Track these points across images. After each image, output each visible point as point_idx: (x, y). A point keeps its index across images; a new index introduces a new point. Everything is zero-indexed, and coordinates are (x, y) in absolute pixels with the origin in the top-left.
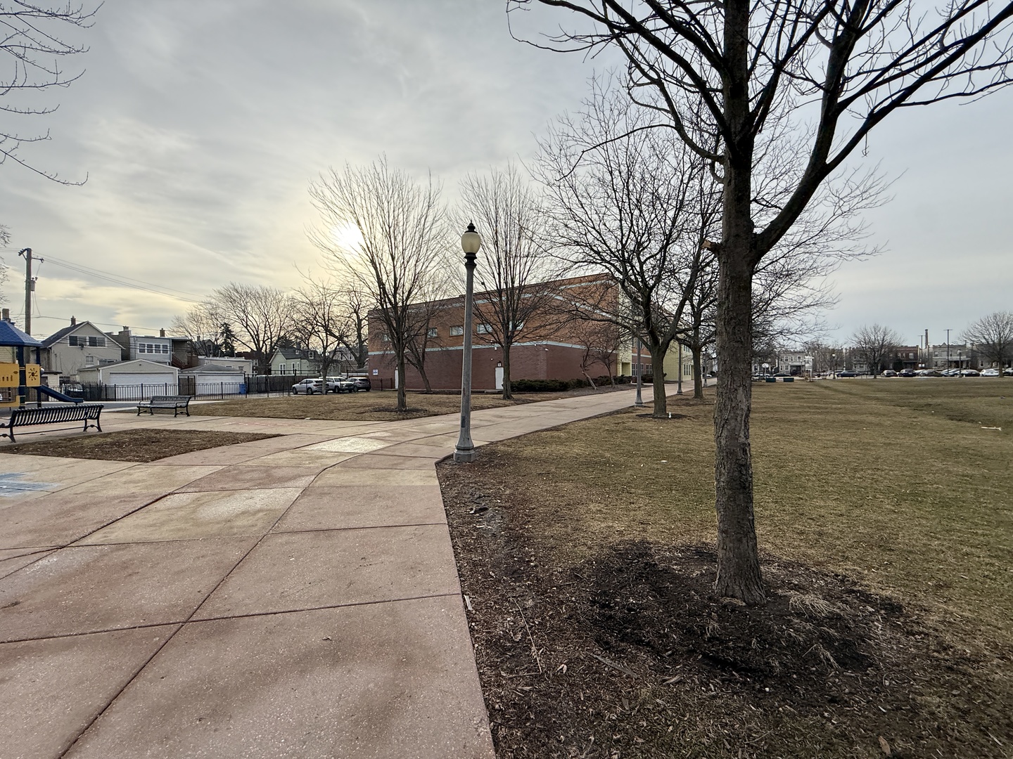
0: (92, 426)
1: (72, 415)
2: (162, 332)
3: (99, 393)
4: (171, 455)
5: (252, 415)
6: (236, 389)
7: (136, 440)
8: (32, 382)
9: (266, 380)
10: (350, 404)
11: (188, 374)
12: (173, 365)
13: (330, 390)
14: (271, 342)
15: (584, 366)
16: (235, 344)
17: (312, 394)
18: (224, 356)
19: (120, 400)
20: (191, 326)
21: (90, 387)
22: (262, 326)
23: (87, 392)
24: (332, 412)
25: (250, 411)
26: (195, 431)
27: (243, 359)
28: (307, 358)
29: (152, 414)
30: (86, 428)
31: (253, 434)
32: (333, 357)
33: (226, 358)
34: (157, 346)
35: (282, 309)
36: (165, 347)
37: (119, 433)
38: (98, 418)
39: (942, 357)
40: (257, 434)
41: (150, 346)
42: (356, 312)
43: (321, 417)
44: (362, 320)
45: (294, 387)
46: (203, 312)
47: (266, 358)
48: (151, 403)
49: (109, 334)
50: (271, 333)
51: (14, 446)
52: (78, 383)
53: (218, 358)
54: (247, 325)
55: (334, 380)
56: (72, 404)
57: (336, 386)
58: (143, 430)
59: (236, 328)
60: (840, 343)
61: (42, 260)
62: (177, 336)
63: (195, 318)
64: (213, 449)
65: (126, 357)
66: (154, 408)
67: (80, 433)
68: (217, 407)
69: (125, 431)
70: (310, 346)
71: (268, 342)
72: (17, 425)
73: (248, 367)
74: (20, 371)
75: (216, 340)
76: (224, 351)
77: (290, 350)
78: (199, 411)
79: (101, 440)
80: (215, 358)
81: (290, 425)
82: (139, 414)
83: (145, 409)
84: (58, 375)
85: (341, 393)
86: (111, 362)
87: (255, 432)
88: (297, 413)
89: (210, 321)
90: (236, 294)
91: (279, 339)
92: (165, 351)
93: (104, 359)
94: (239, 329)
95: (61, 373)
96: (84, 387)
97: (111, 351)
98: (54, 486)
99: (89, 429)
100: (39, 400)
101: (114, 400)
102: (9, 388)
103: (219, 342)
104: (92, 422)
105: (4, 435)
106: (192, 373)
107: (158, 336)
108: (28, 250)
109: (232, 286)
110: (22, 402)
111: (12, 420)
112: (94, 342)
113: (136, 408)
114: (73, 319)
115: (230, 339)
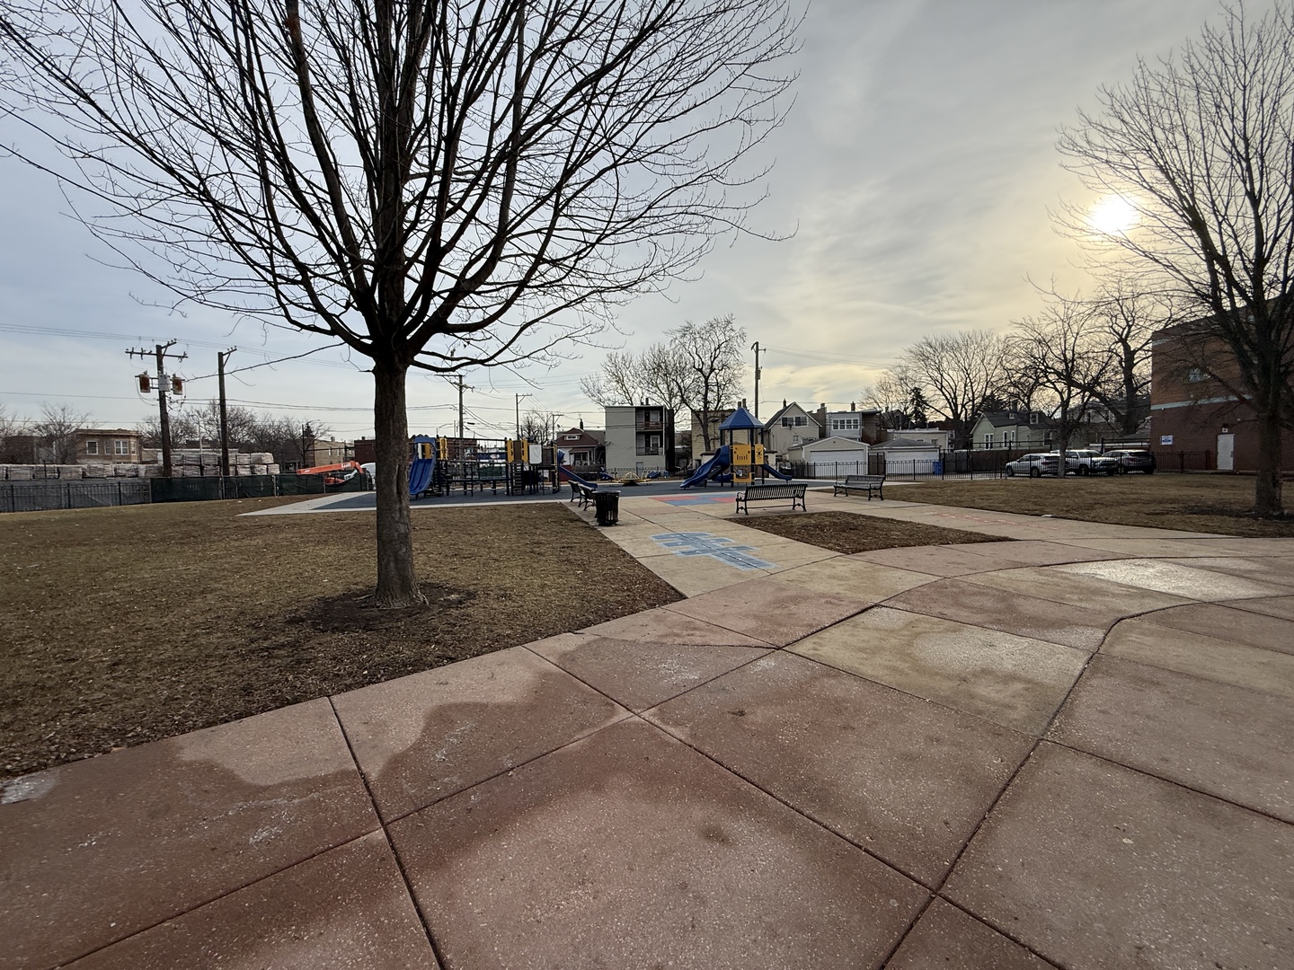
0: (799, 505)
1: (783, 491)
2: (853, 405)
3: (802, 470)
4: (871, 549)
5: (958, 504)
6: (928, 468)
7: (835, 524)
8: (759, 461)
9: (968, 456)
10: (1125, 497)
11: (877, 450)
12: (862, 441)
13: (1071, 470)
14: (973, 405)
16: (928, 413)
17: (1039, 476)
18: (914, 428)
19: (820, 478)
20: (880, 396)
21: (797, 465)
22: (962, 385)
23: (794, 470)
24: (1091, 507)
25: (954, 498)
26: (892, 520)
27: (937, 430)
28: (1027, 423)
29: (848, 495)
30: (794, 506)
31: (967, 533)
32: (1079, 419)
33: (917, 430)
34: (849, 422)
35: (989, 357)
36: (856, 421)
37: (820, 514)
38: (803, 497)
40: (971, 533)
41: (843, 422)
42: (1123, 341)
43: (1070, 515)
44: (1135, 352)
45: (1009, 467)
46: (892, 377)
47: (966, 428)
48: (846, 483)
49: (810, 413)
50: (973, 393)
51: (747, 519)
52: (788, 462)
53: (908, 431)
54: (942, 386)
55: (1080, 454)
56: (783, 482)
57: (1083, 466)
58: (841, 513)
59: (929, 392)
62: (866, 408)
63: (884, 388)
64: (917, 547)
65: (823, 435)
66: (846, 489)
67: (789, 511)
68: (912, 490)
69: (825, 513)
70: (1033, 406)
71: (969, 407)
72: (749, 500)
73: (944, 440)
74: (752, 449)
75: (905, 409)
76: (914, 421)
77: (1001, 413)
78: (894, 495)
79: (806, 520)
80: (904, 431)
81: (1020, 524)
82: (835, 494)
83: (841, 490)
84: (775, 454)
85: (1091, 476)
86: (811, 441)
87: (969, 530)
88: (1024, 505)
89: (899, 388)
90: (929, 349)
91: (984, 400)
92: (856, 427)
93: (805, 437)
94: (932, 393)
95: (777, 452)
96: (792, 465)
97: (811, 430)
98: (773, 567)
99: (797, 507)
100: (763, 477)
101: (814, 478)
102: (746, 466)
103: (909, 411)
104: (799, 501)
105: (742, 508)
106: (882, 449)
107: (849, 410)
108: (757, 343)
109: (925, 340)
110: (753, 478)
111: (746, 494)
112: (799, 422)
113: (833, 487)
114: (785, 402)
115: (921, 406)
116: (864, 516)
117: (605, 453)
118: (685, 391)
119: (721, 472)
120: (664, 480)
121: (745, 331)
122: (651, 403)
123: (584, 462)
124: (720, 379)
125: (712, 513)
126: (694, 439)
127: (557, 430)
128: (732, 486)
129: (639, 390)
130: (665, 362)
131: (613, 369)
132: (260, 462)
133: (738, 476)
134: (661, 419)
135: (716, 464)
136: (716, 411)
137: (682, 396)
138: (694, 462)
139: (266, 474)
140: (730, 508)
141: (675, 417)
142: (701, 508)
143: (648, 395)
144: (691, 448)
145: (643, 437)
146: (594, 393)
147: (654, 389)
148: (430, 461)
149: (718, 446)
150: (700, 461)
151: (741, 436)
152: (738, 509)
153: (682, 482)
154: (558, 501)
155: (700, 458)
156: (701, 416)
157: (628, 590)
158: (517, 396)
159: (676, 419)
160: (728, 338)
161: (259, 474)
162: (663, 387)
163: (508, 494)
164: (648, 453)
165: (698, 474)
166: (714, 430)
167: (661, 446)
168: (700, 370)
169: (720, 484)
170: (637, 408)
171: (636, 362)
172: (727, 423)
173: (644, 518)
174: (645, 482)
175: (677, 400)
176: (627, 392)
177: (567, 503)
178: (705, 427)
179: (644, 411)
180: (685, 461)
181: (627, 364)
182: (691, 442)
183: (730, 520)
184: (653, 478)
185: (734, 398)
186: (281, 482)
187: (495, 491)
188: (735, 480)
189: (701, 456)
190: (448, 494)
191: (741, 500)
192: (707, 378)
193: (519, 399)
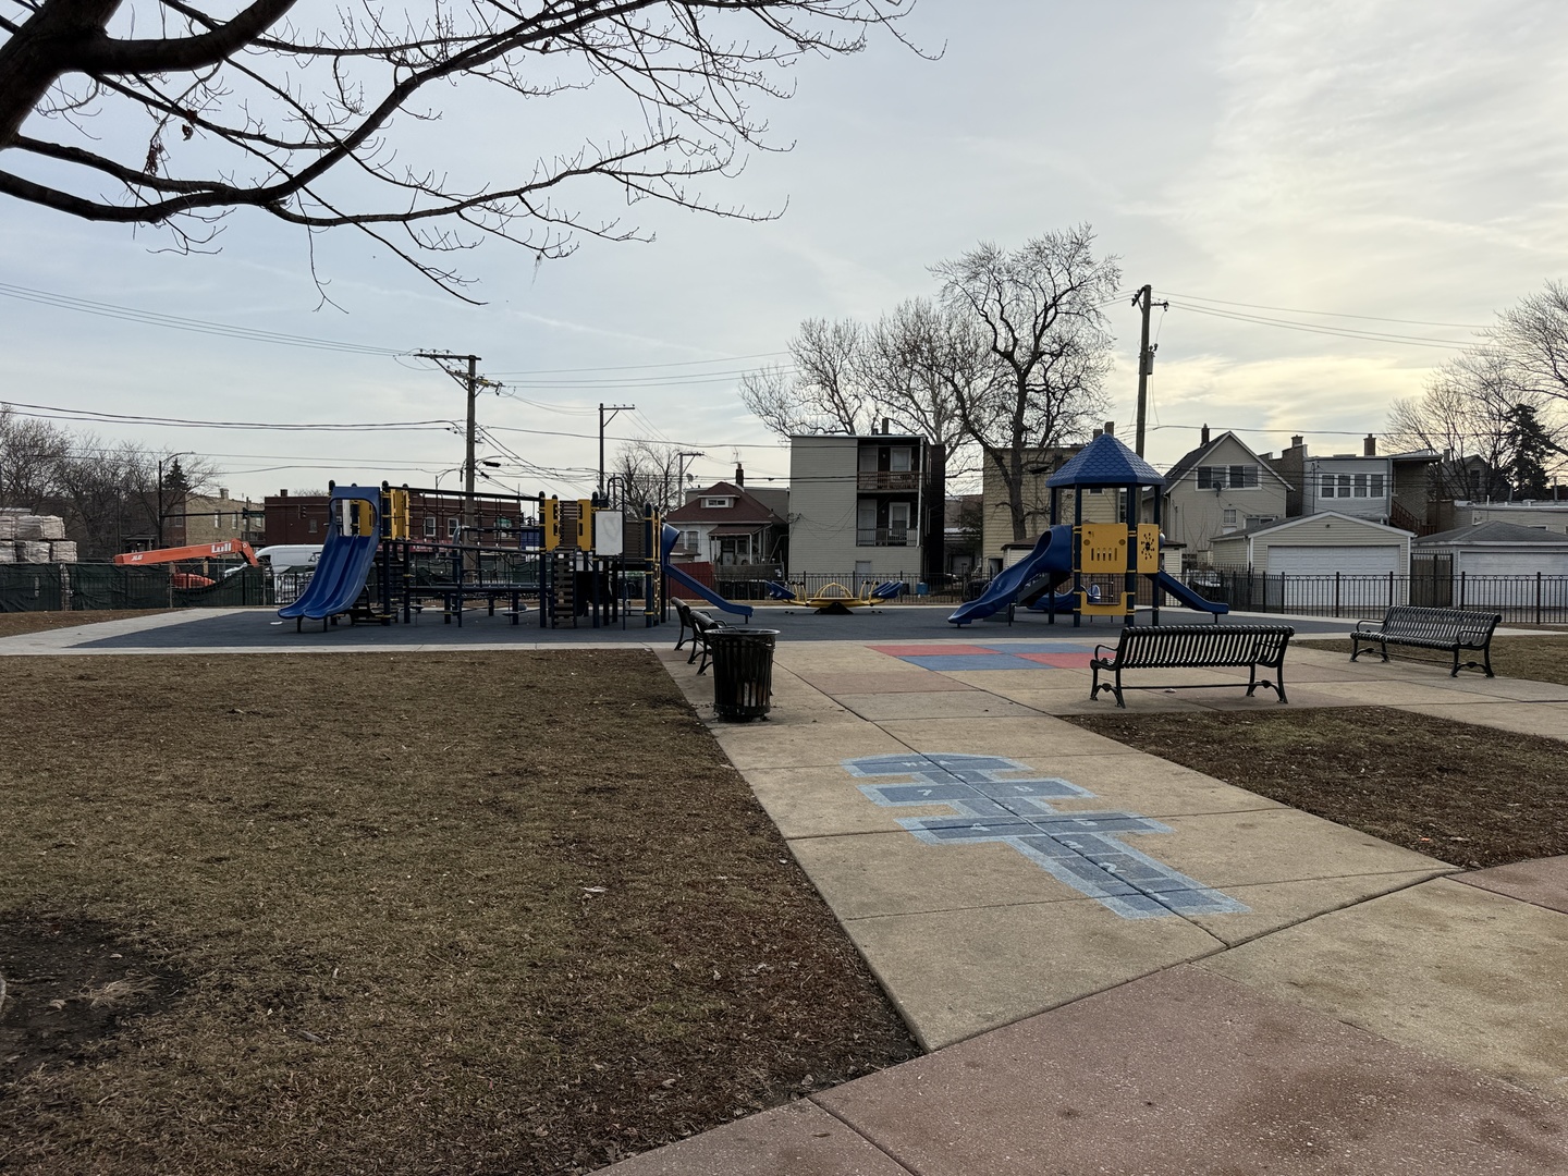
0: (1266, 684)
2: (1370, 443)
3: (1249, 591)
7: (1386, 749)
8: (1146, 564)
11: (1434, 548)
12: (1392, 525)
16: (1550, 465)
18: (1519, 500)
20: (1433, 422)
21: (1235, 577)
23: (1228, 589)
29: (1386, 658)
30: (1252, 687)
33: (1528, 504)
36: (1377, 479)
38: (1279, 664)
41: (1345, 481)
46: (1468, 381)
48: (1377, 627)
49: (1266, 457)
51: (1121, 720)
52: (1211, 568)
53: (1506, 505)
56: (1210, 618)
61: (1166, 304)
62: (1401, 450)
63: (1445, 403)
65: (1295, 509)
72: (1127, 666)
74: (1129, 538)
75: (1495, 455)
76: (1517, 483)
80: (1496, 506)
82: (1355, 656)
83: (1367, 645)
84: (1181, 551)
86: (1266, 522)
89: (1481, 405)
92: (1377, 492)
93: (1254, 513)
95: (1185, 546)
96: (1222, 577)
97: (1267, 497)
98: (1228, 911)
99: (1259, 692)
100: (1156, 605)
101: (1282, 610)
102: (1111, 576)
103: (1503, 460)
104: (1265, 673)
105: (1107, 687)
106: (1444, 546)
107: (1361, 453)
108: (1147, 290)
109: (1548, 293)
110: (1130, 605)
111: (1121, 650)
112: (1240, 477)
113: (1347, 636)
114: (1205, 432)
115: (1533, 449)
116: (1462, 726)
117: (787, 540)
118: (972, 405)
119: (1050, 588)
120: (916, 602)
121: (1118, 264)
122: (894, 430)
123: (741, 558)
124: (1053, 377)
125: (1024, 696)
126: (988, 511)
127: (687, 485)
128: (1077, 623)
129: (869, 404)
130: (930, 341)
131: (814, 357)
132: (35, 534)
133: (1090, 600)
134: (915, 467)
135: (1038, 569)
136: (1042, 449)
137: (964, 417)
138: (987, 564)
139: (47, 561)
140: (1074, 684)
141: (947, 464)
142: (994, 680)
143: (890, 415)
144: (981, 533)
145: (873, 506)
146: (772, 409)
147: (903, 401)
148: (364, 541)
149: (1044, 526)
150: (1000, 562)
151: (1100, 508)
152: (1096, 689)
153: (954, 608)
154: (646, 646)
155: (1000, 554)
156: (1007, 460)
157: (724, 986)
158: (602, 409)
159: (950, 466)
160: (1075, 282)
161: (32, 560)
162: (923, 397)
163: (543, 624)
164: (883, 540)
165: (994, 591)
166: (1035, 492)
167: (913, 526)
168: (1008, 356)
169: (1045, 618)
170: (863, 442)
171: (865, 341)
172: (1068, 473)
173: (844, 699)
174: (866, 605)
175: (954, 426)
176: (842, 406)
177: (666, 652)
178: (1014, 485)
179: (879, 447)
180: (967, 561)
181: (845, 344)
182: (981, 519)
183: (1073, 719)
184: (886, 597)
185: (1084, 421)
186: (78, 578)
187: (515, 617)
188: (1086, 609)
189: (1001, 547)
190: (407, 620)
191: (1104, 664)
192: (1023, 375)
193: (607, 415)
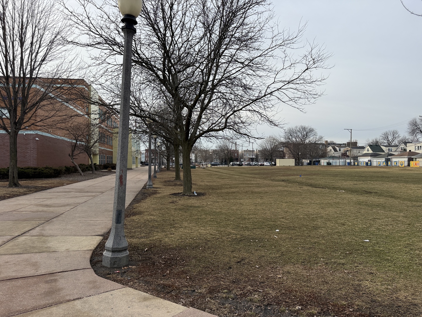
15: (72, 156)
39: (248, 156)
60: (209, 147)
